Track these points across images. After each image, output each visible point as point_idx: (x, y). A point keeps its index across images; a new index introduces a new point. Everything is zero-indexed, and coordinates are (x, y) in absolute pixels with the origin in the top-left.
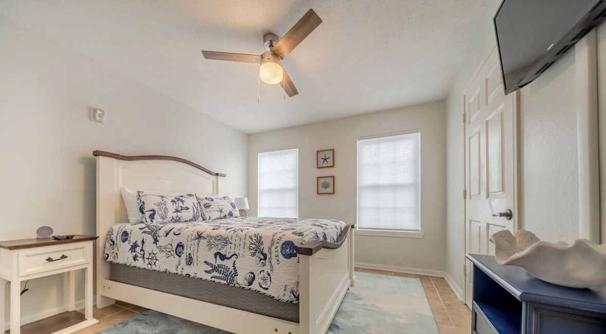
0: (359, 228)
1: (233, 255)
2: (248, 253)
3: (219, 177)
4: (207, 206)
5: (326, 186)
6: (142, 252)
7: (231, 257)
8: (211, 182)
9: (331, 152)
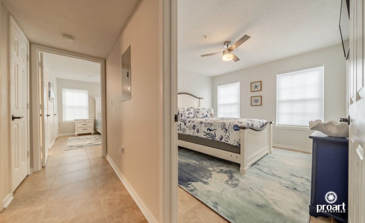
0: (278, 125)
1: (214, 130)
2: (220, 129)
3: (201, 99)
4: (198, 112)
5: (256, 101)
6: (180, 128)
7: (213, 130)
8: (197, 102)
9: (260, 82)
